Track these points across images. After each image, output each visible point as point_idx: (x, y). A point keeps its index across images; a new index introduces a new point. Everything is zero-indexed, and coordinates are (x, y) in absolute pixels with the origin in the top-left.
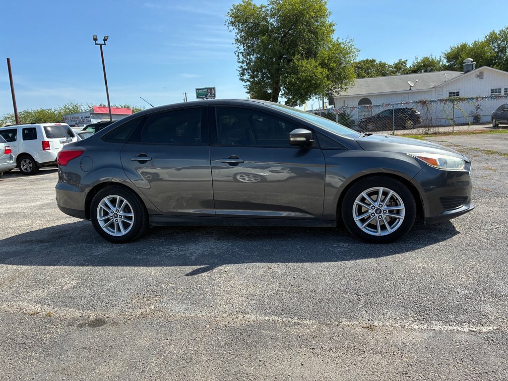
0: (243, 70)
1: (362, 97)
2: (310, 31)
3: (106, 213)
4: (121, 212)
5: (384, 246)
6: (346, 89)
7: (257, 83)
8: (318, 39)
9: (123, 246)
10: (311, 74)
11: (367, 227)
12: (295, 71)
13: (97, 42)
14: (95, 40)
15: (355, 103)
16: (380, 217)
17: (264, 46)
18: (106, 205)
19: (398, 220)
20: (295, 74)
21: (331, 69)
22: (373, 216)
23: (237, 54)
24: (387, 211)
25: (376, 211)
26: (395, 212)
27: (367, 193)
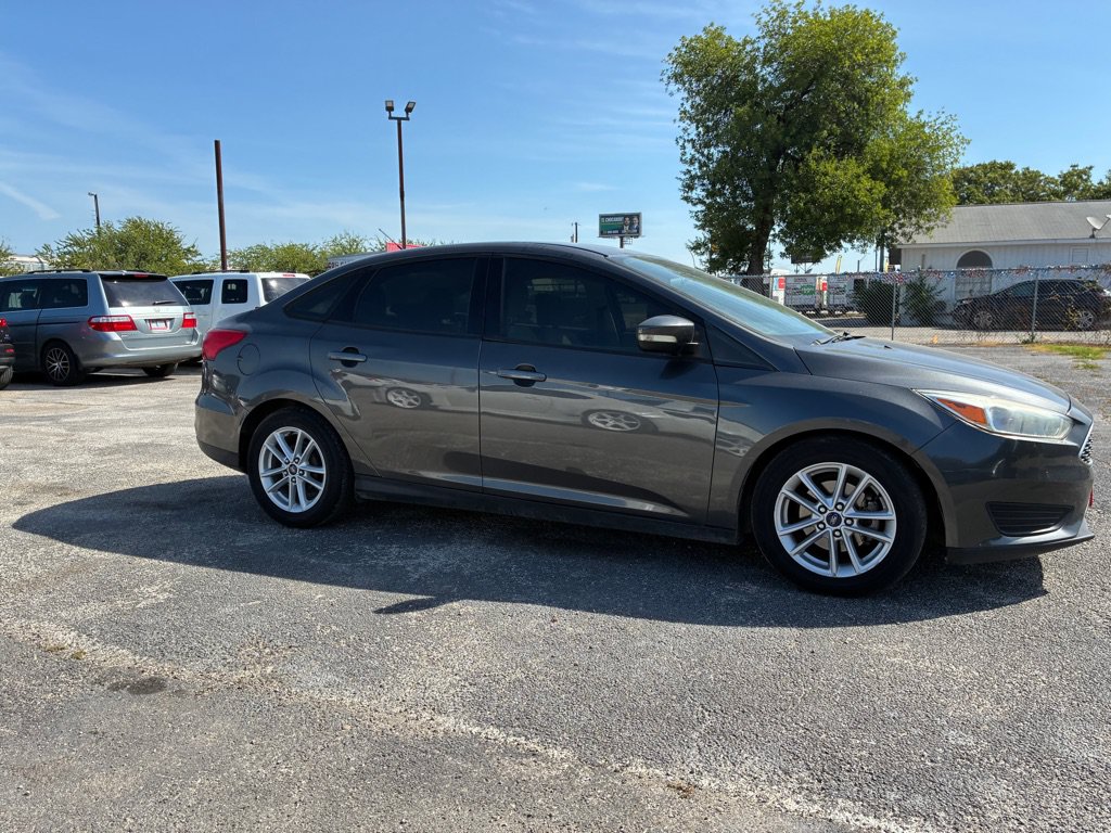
0: (693, 178)
1: (970, 248)
2: (853, 98)
3: (277, 464)
4: (304, 464)
5: (840, 603)
6: (928, 229)
7: (721, 208)
8: (867, 115)
9: (299, 534)
10: (845, 193)
11: (806, 554)
12: (808, 184)
13: (393, 114)
14: (390, 109)
15: (951, 263)
16: (838, 534)
17: (742, 130)
18: (277, 447)
19: (880, 545)
20: (806, 190)
21: (897, 183)
22: (822, 529)
23: (681, 143)
24: (855, 521)
25: (829, 518)
26: (874, 525)
27: (809, 473)
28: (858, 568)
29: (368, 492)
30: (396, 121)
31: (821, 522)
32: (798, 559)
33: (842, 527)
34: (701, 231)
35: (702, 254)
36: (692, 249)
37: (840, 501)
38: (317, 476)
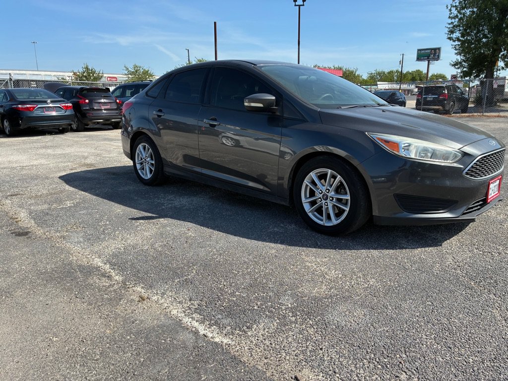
0: (454, 26)
11: (315, 213)
14: (295, 1)
16: (326, 204)
18: (141, 151)
19: (343, 211)
22: (320, 201)
24: (334, 199)
25: (323, 196)
26: (343, 201)
27: (317, 173)
28: (335, 222)
29: (168, 172)
30: (298, 7)
31: (320, 198)
32: (310, 215)
33: (328, 201)
37: (328, 188)
38: (152, 164)
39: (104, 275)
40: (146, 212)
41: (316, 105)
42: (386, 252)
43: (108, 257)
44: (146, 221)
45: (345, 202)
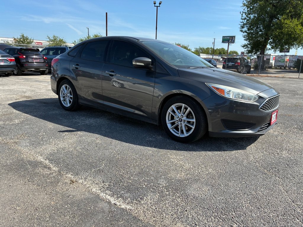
0: (244, 24)
10: (292, 30)
11: (174, 129)
13: (156, 5)
14: (155, 3)
16: (181, 124)
18: (64, 89)
19: (191, 129)
20: (279, 29)
22: (177, 123)
23: (241, 14)
24: (186, 121)
25: (179, 119)
27: (176, 106)
28: (186, 135)
29: (81, 103)
30: (156, 7)
31: (177, 121)
32: (171, 130)
33: (182, 122)
34: (246, 41)
35: (246, 48)
36: (242, 47)
37: (182, 115)
38: (71, 98)
39: (45, 167)
40: (68, 127)
41: (175, 66)
42: (216, 153)
43: (47, 155)
44: (69, 133)
45: (192, 123)
